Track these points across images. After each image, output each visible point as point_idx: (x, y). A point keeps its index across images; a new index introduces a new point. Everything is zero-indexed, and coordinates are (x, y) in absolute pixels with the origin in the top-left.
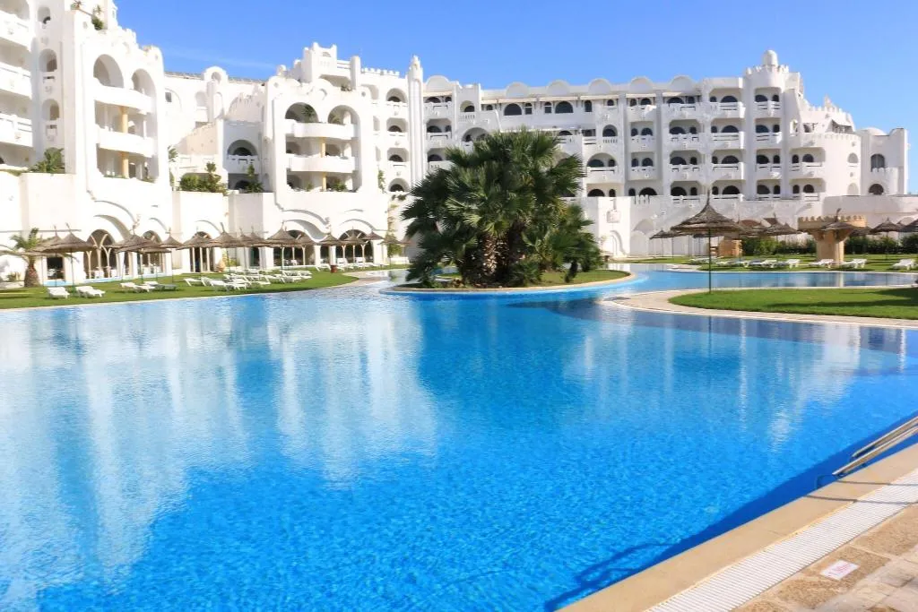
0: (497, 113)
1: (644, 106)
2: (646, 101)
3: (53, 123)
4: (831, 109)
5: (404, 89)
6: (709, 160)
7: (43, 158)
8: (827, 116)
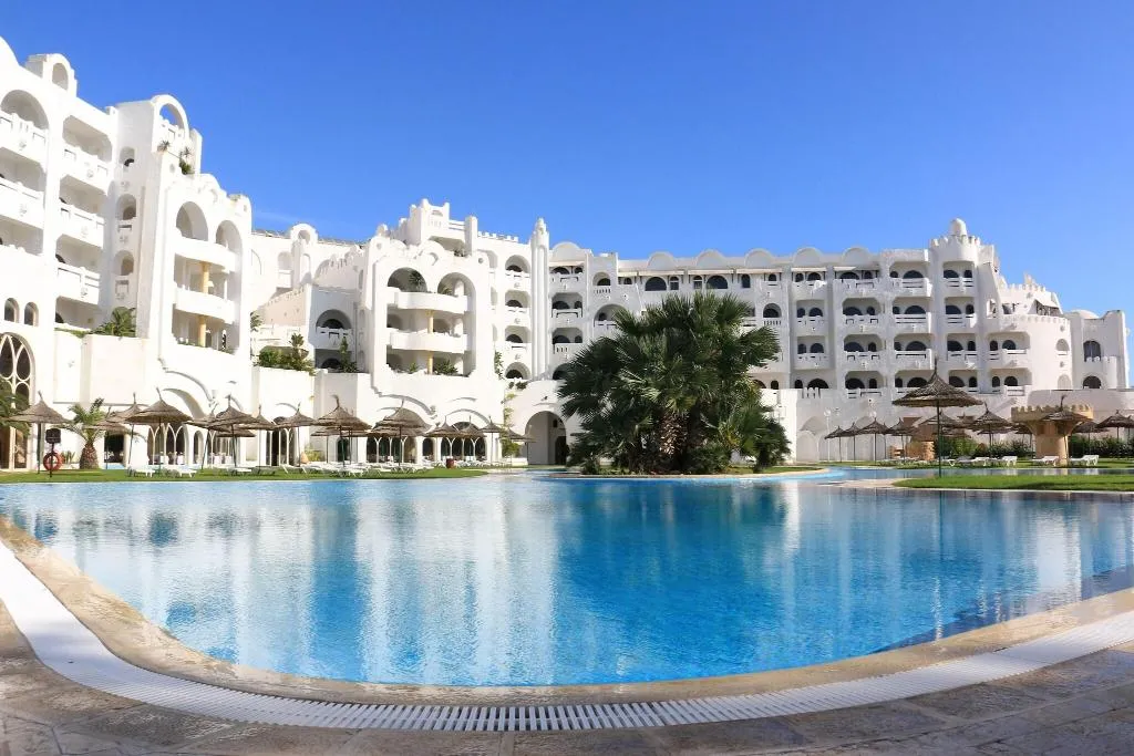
0: (637, 287)
1: (812, 282)
2: (814, 276)
3: (125, 278)
4: (1033, 287)
5: (527, 256)
6: (890, 346)
7: (110, 319)
8: (1029, 296)
